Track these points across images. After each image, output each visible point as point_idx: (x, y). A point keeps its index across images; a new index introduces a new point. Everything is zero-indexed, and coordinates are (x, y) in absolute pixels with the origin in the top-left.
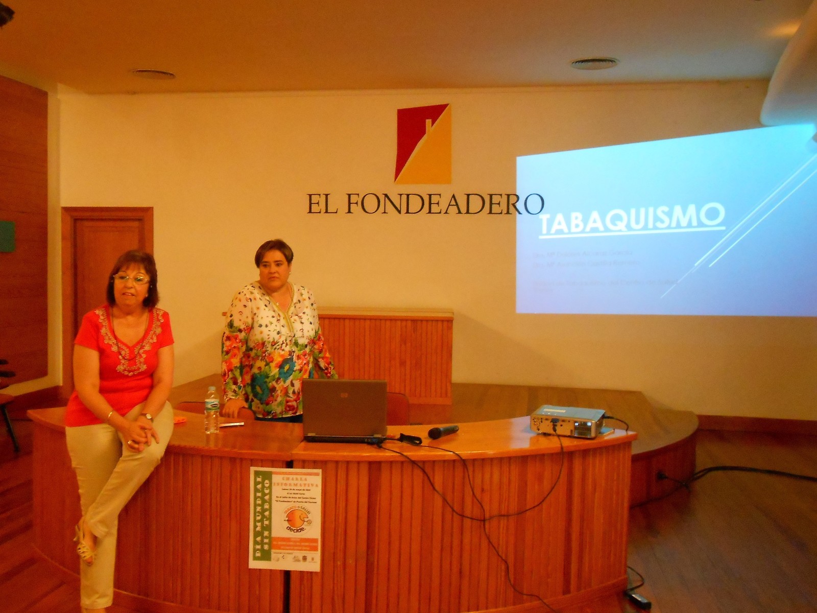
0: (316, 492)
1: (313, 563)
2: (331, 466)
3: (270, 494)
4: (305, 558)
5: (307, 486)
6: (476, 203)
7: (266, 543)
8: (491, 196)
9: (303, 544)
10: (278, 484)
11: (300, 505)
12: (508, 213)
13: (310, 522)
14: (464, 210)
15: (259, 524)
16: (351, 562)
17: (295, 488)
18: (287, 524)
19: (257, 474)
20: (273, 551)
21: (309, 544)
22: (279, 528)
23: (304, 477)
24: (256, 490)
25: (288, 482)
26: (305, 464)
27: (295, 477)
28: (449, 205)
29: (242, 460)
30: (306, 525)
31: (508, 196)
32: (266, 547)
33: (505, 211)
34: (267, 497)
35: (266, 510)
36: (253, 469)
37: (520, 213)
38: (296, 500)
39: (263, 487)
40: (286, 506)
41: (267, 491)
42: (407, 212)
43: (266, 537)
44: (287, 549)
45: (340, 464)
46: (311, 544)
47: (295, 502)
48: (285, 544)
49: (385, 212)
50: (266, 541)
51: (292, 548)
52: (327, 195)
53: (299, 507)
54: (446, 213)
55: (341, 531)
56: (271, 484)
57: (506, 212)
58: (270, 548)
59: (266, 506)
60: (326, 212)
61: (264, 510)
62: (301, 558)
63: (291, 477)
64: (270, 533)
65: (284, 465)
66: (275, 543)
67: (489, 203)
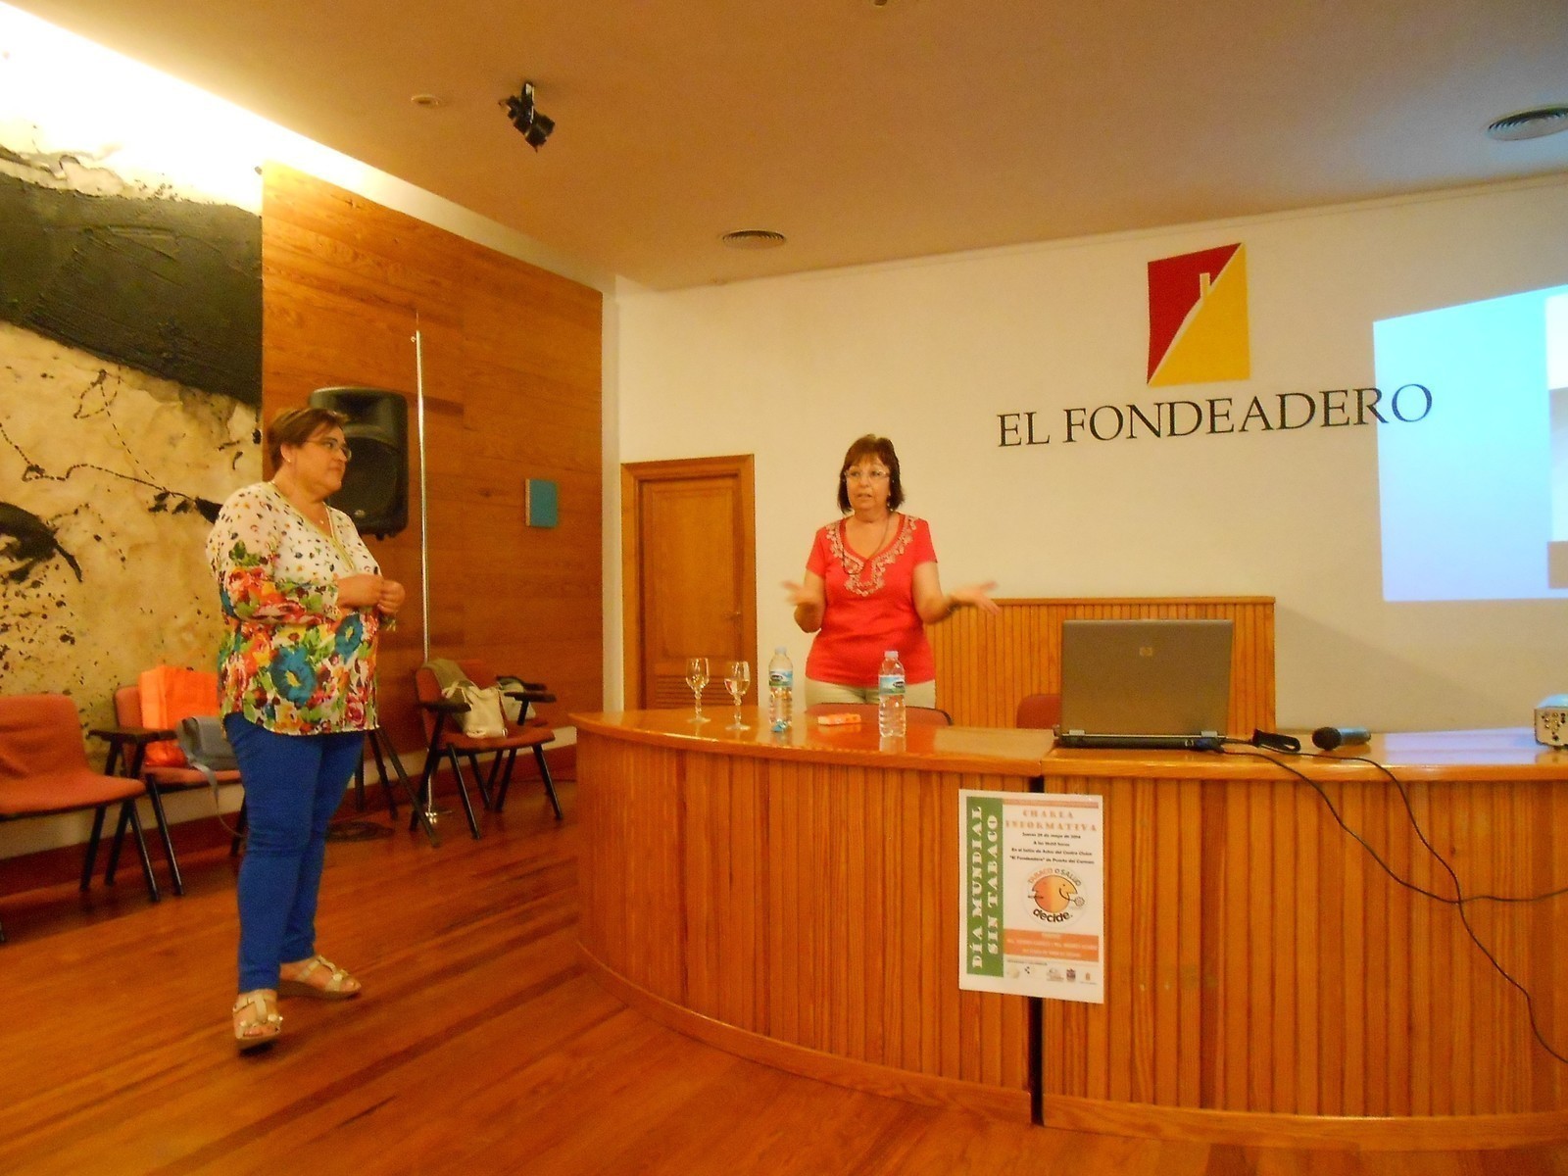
0: (1093, 842)
1: (1089, 986)
2: (1122, 791)
3: (999, 843)
4: (1071, 975)
5: (1073, 828)
6: (1297, 410)
7: (992, 942)
8: (1326, 394)
9: (1066, 945)
10: (1015, 823)
11: (1060, 866)
12: (1361, 421)
13: (1080, 903)
14: (1274, 422)
15: (978, 903)
16: (1167, 986)
17: (1050, 832)
18: (1033, 905)
19: (972, 803)
20: (1006, 957)
21: (1080, 947)
22: (1018, 912)
23: (1066, 811)
24: (971, 836)
25: (1034, 820)
26: (1067, 783)
27: (1048, 809)
28: (1248, 416)
29: (941, 774)
30: (1072, 908)
31: (1360, 392)
32: (993, 949)
33: (1355, 418)
34: (993, 850)
35: (993, 875)
36: (964, 794)
37: (1383, 421)
38: (1050, 856)
39: (985, 828)
40: (1030, 869)
41: (992, 838)
42: (1172, 433)
43: (993, 930)
44: (1037, 955)
45: (1140, 786)
46: (1084, 947)
47: (1048, 860)
48: (1031, 944)
49: (1132, 437)
50: (993, 936)
51: (1045, 952)
52: (1030, 415)
53: (1057, 870)
54: (1243, 430)
55: (1145, 921)
56: (1000, 822)
57: (1356, 422)
58: (1001, 951)
59: (992, 867)
60: (1031, 441)
61: (987, 876)
62: (1064, 975)
63: (1040, 809)
64: (1000, 922)
65: (1026, 787)
66: (1009, 941)
67: (1323, 408)
